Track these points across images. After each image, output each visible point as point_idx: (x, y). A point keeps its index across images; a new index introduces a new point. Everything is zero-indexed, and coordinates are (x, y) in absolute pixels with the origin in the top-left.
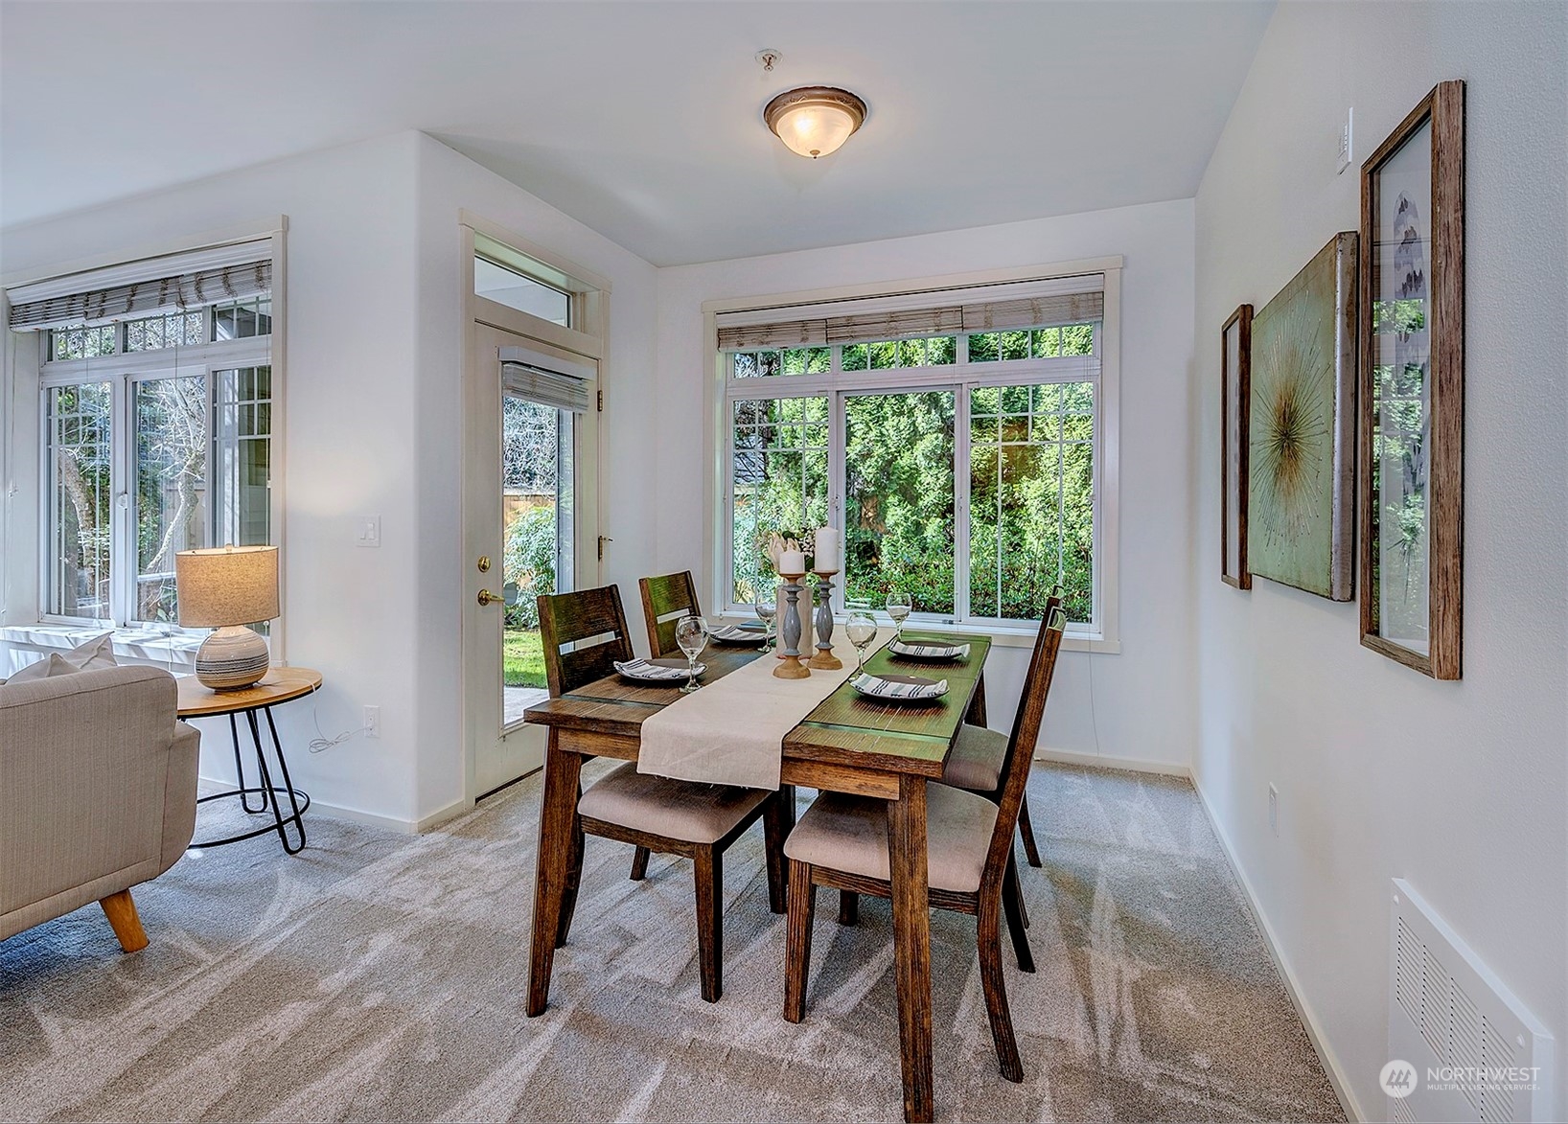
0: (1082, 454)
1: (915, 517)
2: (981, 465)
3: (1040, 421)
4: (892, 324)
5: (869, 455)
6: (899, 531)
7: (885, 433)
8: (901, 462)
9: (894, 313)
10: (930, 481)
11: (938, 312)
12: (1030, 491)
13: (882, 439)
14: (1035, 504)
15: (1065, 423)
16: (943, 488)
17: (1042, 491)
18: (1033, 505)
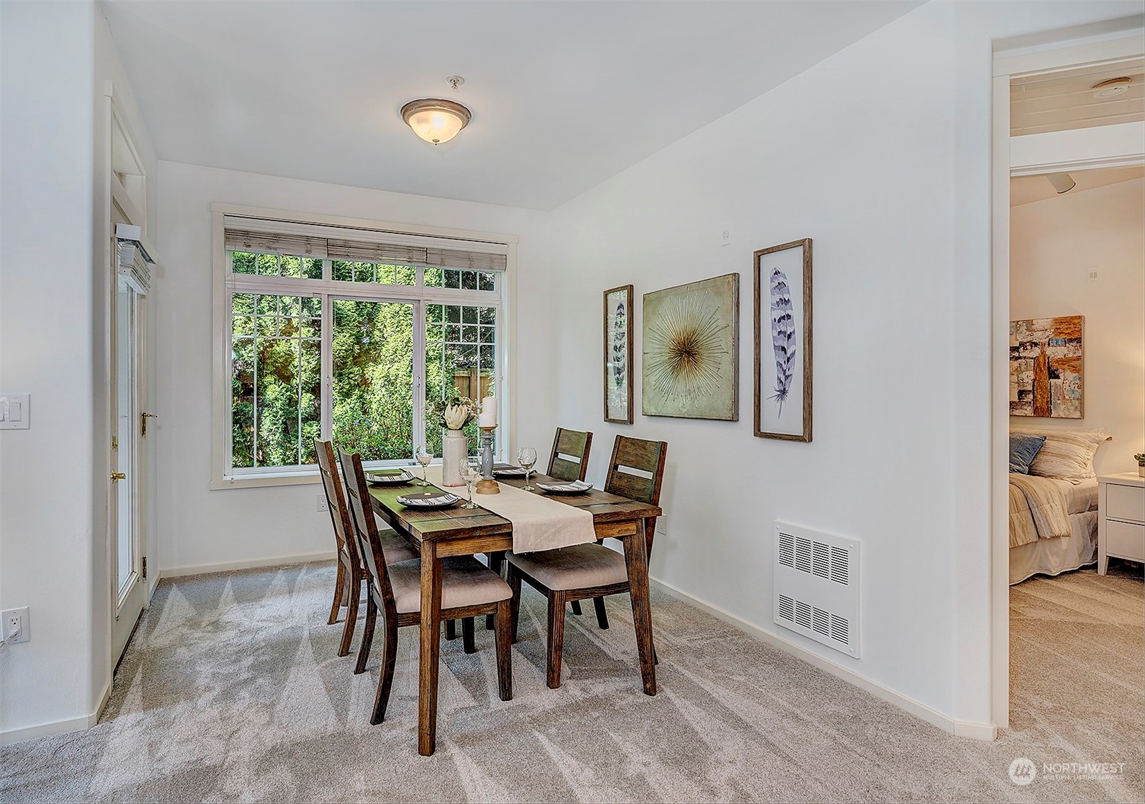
0: (410, 348)
1: (289, 393)
2: (342, 354)
3: (380, 324)
4: (379, 250)
5: (250, 341)
6: (279, 404)
7: (263, 324)
8: (278, 349)
9: (381, 244)
10: (302, 365)
11: (409, 249)
12: (376, 373)
13: (261, 329)
14: (380, 382)
15: (397, 327)
16: (312, 371)
17: (385, 374)
18: (377, 384)
